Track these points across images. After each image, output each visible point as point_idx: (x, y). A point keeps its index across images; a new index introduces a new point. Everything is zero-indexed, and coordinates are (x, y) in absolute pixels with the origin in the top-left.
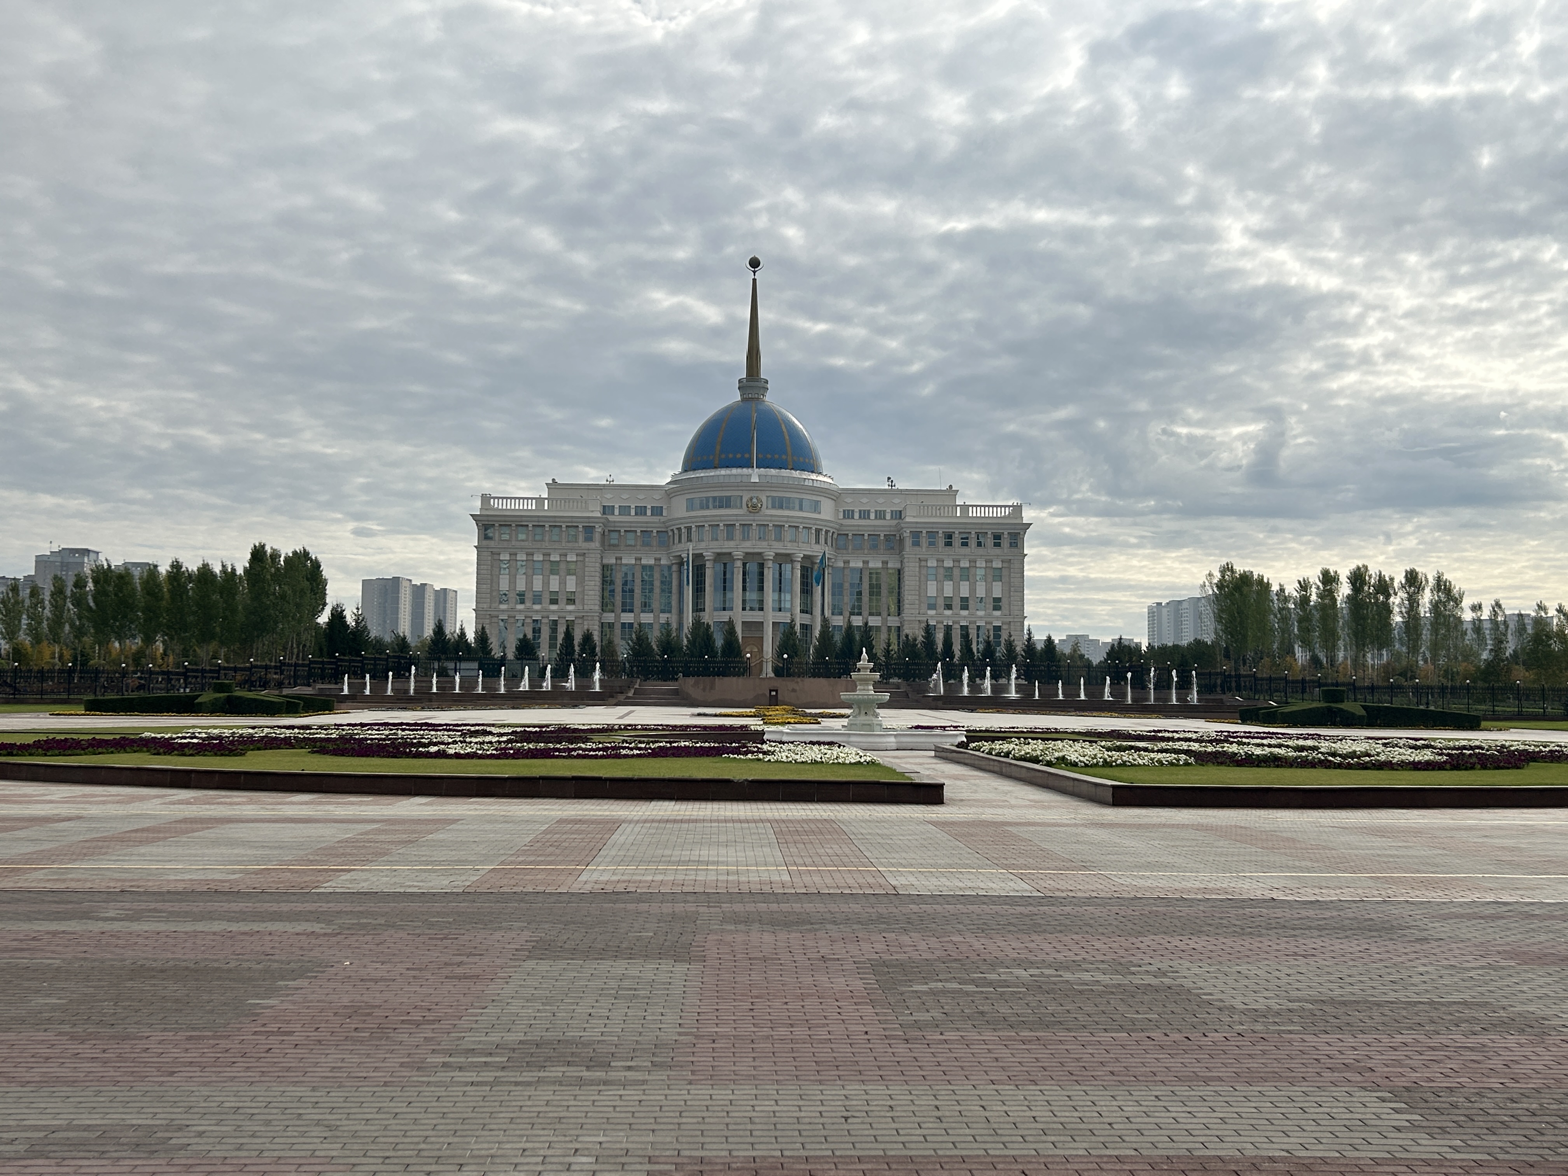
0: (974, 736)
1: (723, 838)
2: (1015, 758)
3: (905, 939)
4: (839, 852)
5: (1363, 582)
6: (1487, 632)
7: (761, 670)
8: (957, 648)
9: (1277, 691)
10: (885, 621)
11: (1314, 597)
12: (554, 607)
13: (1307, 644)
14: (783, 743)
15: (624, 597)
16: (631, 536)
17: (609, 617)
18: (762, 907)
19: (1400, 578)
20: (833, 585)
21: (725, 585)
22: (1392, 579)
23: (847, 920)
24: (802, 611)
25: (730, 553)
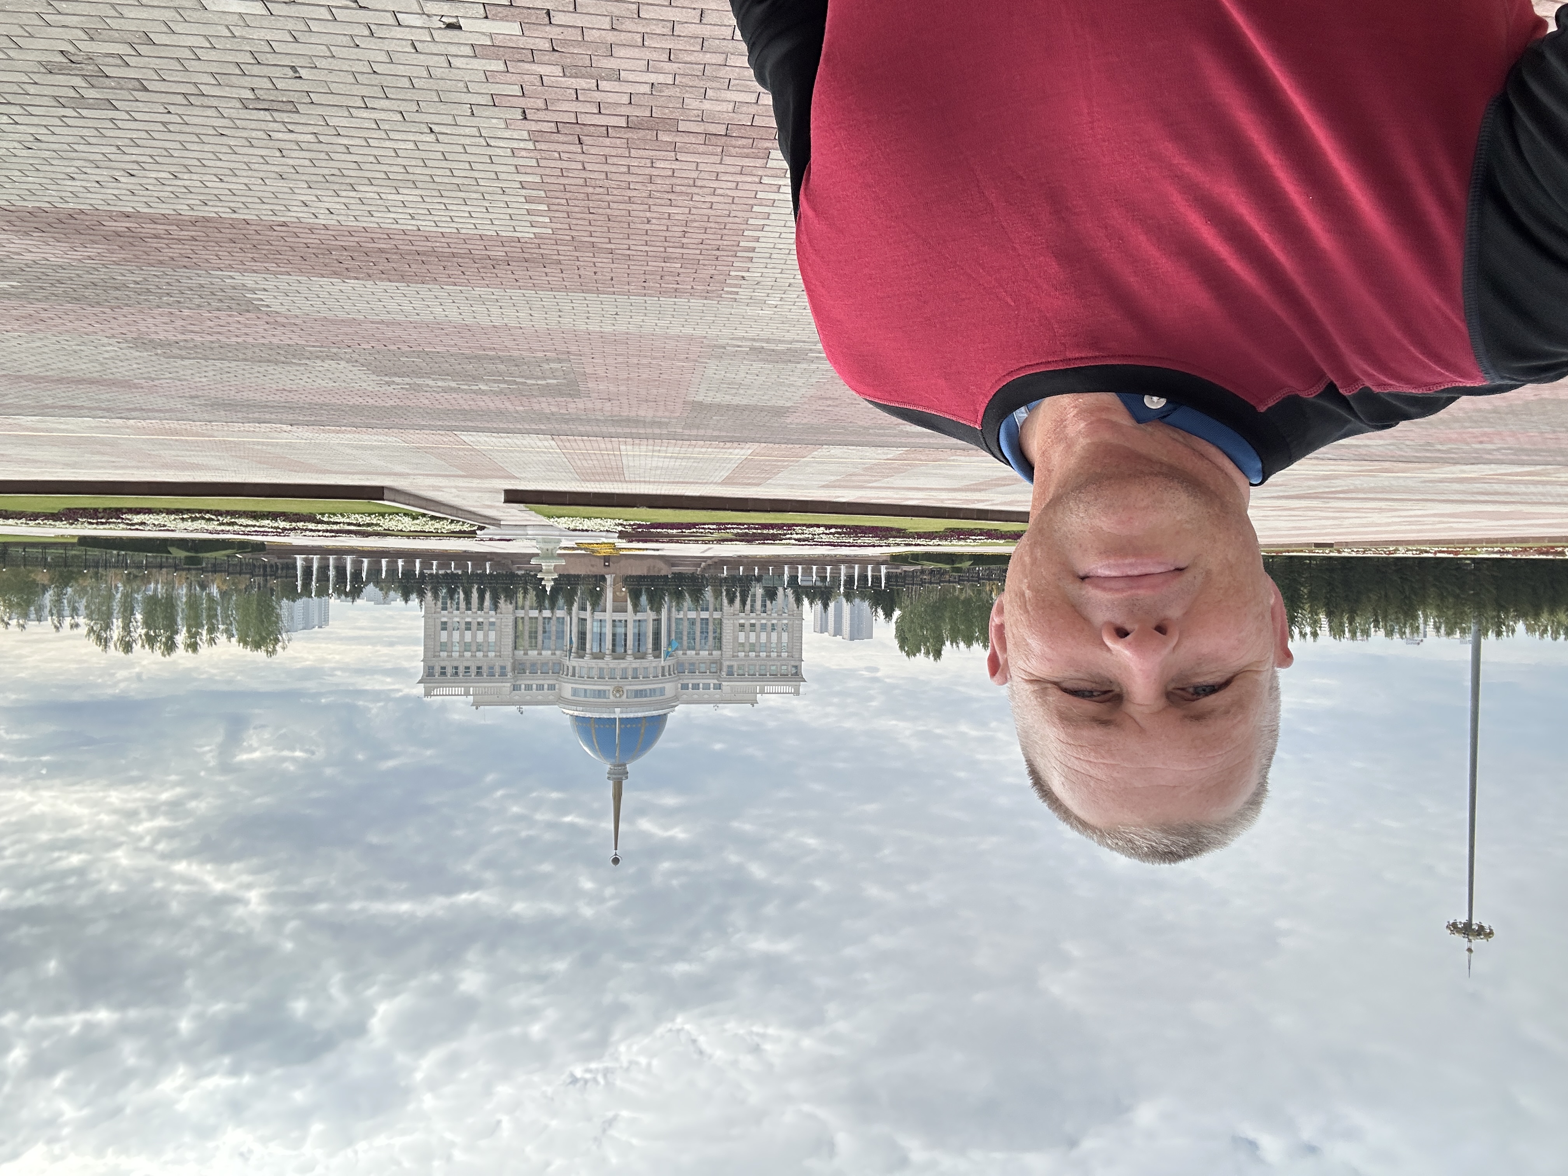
0: (471, 534)
1: (658, 472)
2: (447, 519)
3: (554, 409)
4: (584, 462)
5: (166, 644)
6: (66, 608)
7: (614, 579)
8: (475, 595)
9: (234, 565)
10: (527, 614)
11: (204, 632)
12: (753, 621)
13: (210, 597)
14: (607, 531)
15: (707, 629)
16: (702, 670)
17: (717, 615)
18: (642, 431)
19: (136, 647)
20: (563, 638)
21: (639, 637)
22: (143, 646)
23: (589, 421)
24: (585, 620)
25: (635, 658)
